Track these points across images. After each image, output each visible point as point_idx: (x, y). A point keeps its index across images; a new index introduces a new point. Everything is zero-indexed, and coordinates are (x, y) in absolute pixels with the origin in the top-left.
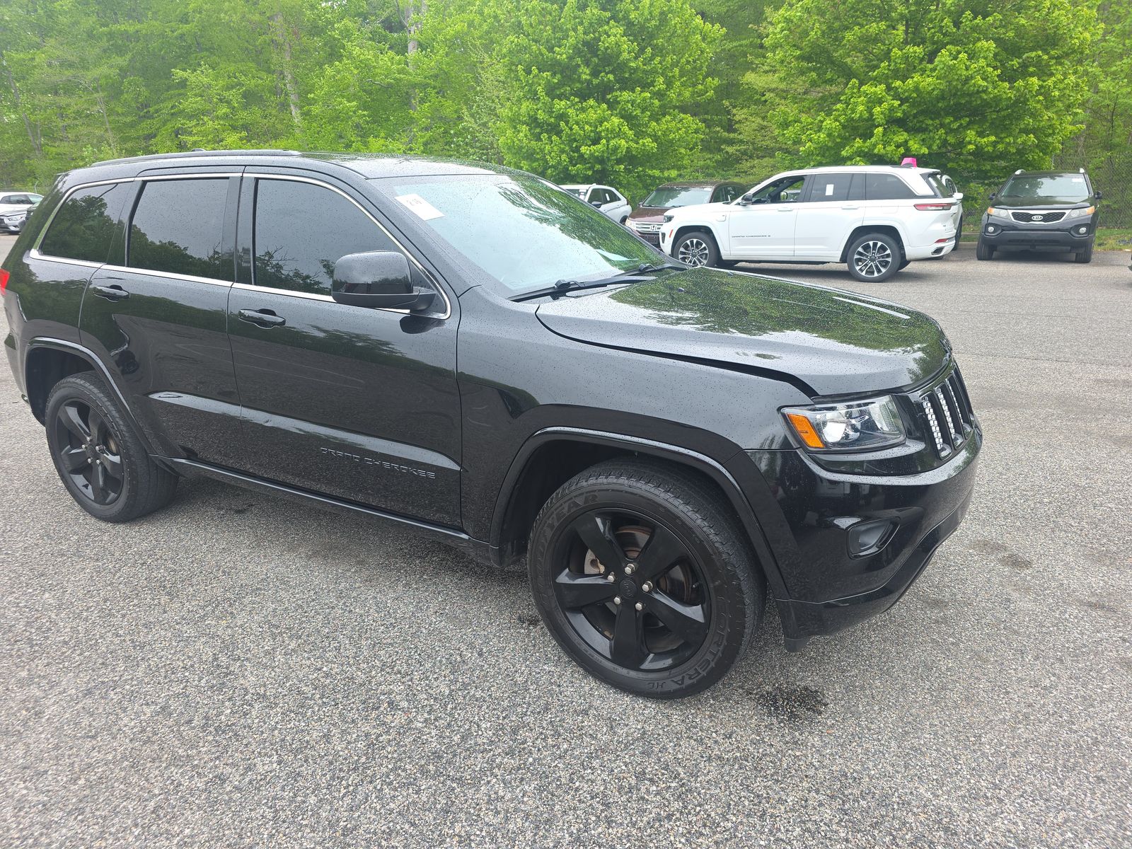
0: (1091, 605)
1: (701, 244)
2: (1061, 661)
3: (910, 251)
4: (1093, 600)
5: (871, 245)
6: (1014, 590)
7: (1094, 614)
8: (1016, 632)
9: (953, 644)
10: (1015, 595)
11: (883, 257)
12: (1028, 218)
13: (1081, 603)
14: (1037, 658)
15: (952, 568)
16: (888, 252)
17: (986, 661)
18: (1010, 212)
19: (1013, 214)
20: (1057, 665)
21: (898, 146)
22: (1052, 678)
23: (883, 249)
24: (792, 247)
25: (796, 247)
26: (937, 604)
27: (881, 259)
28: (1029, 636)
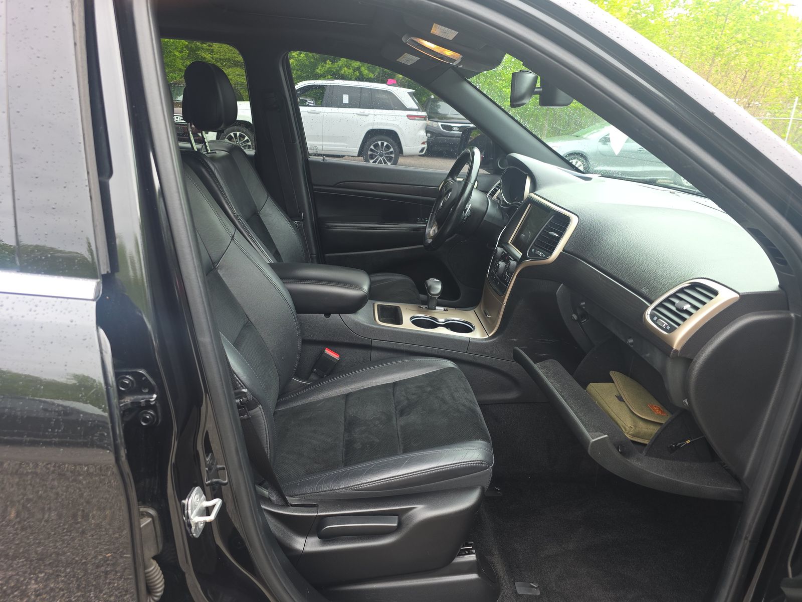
1: (244, 137)
3: (406, 149)
5: (380, 145)
11: (387, 153)
12: (450, 128)
16: (392, 150)
18: (440, 124)
19: (442, 125)
21: (354, 70)
23: (388, 147)
24: (321, 143)
25: (324, 143)
27: (387, 155)
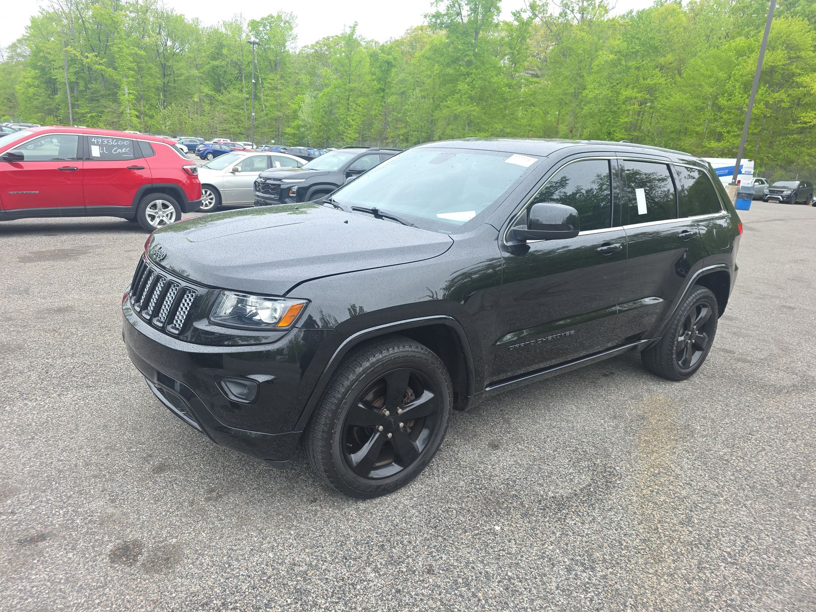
0: (42, 537)
2: (60, 471)
4: (41, 545)
6: (113, 515)
7: (39, 527)
8: (95, 477)
9: (131, 448)
10: (110, 510)
13: (51, 535)
14: (76, 465)
15: (175, 507)
17: (106, 448)
20: (61, 467)
22: (62, 458)
26: (160, 469)
28: (86, 478)
